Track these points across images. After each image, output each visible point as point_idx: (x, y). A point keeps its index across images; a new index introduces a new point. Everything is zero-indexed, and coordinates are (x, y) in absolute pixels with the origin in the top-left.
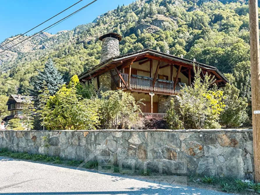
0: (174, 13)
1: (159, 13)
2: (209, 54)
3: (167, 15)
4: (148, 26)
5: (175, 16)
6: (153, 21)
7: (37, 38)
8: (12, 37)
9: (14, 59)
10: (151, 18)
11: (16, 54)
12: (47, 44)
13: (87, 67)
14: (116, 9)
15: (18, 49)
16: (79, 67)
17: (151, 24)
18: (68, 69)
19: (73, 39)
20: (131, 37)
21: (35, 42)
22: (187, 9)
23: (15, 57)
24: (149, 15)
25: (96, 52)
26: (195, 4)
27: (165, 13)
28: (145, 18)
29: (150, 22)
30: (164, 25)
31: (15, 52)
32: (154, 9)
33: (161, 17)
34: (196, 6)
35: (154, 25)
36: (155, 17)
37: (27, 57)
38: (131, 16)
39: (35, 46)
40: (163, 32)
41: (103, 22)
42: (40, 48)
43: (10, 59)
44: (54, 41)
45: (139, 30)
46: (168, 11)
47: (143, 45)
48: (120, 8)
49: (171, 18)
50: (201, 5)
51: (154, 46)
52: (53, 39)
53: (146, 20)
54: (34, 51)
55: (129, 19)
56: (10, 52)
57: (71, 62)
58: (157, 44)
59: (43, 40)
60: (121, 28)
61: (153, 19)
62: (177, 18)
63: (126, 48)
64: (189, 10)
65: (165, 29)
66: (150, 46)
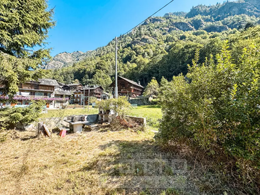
0: (154, 35)
1: (145, 35)
2: (190, 47)
3: (151, 36)
4: (138, 42)
5: (156, 36)
6: (142, 39)
7: (75, 54)
8: (60, 54)
9: (61, 66)
10: (140, 37)
11: (63, 63)
12: (80, 58)
13: (98, 65)
14: (120, 36)
15: (64, 61)
16: (93, 66)
17: (140, 41)
18: (86, 68)
19: (94, 54)
20: (128, 49)
21: (74, 57)
22: (162, 34)
23: (62, 65)
24: (139, 36)
25: (105, 58)
26: (167, 31)
27: (149, 34)
28: (136, 37)
29: (140, 40)
30: (149, 41)
31: (62, 62)
32: (142, 32)
33: (147, 37)
34: (167, 32)
35: (142, 41)
36: (143, 37)
37: (68, 65)
38: (129, 38)
39: (74, 59)
40: (149, 45)
41: (112, 44)
42: (76, 60)
43: (59, 66)
44: (85, 56)
45: (133, 45)
46: (151, 34)
47: (136, 53)
48: (122, 35)
49: (153, 37)
50: (170, 32)
51: (143, 52)
52: (83, 55)
53: (137, 39)
54: (73, 62)
55: (127, 40)
56: (59, 62)
57: (89, 64)
58: (145, 51)
59: (78, 55)
60: (122, 45)
61: (142, 38)
62: (157, 38)
63: (124, 55)
64: (164, 34)
65: (150, 44)
66: (140, 52)
